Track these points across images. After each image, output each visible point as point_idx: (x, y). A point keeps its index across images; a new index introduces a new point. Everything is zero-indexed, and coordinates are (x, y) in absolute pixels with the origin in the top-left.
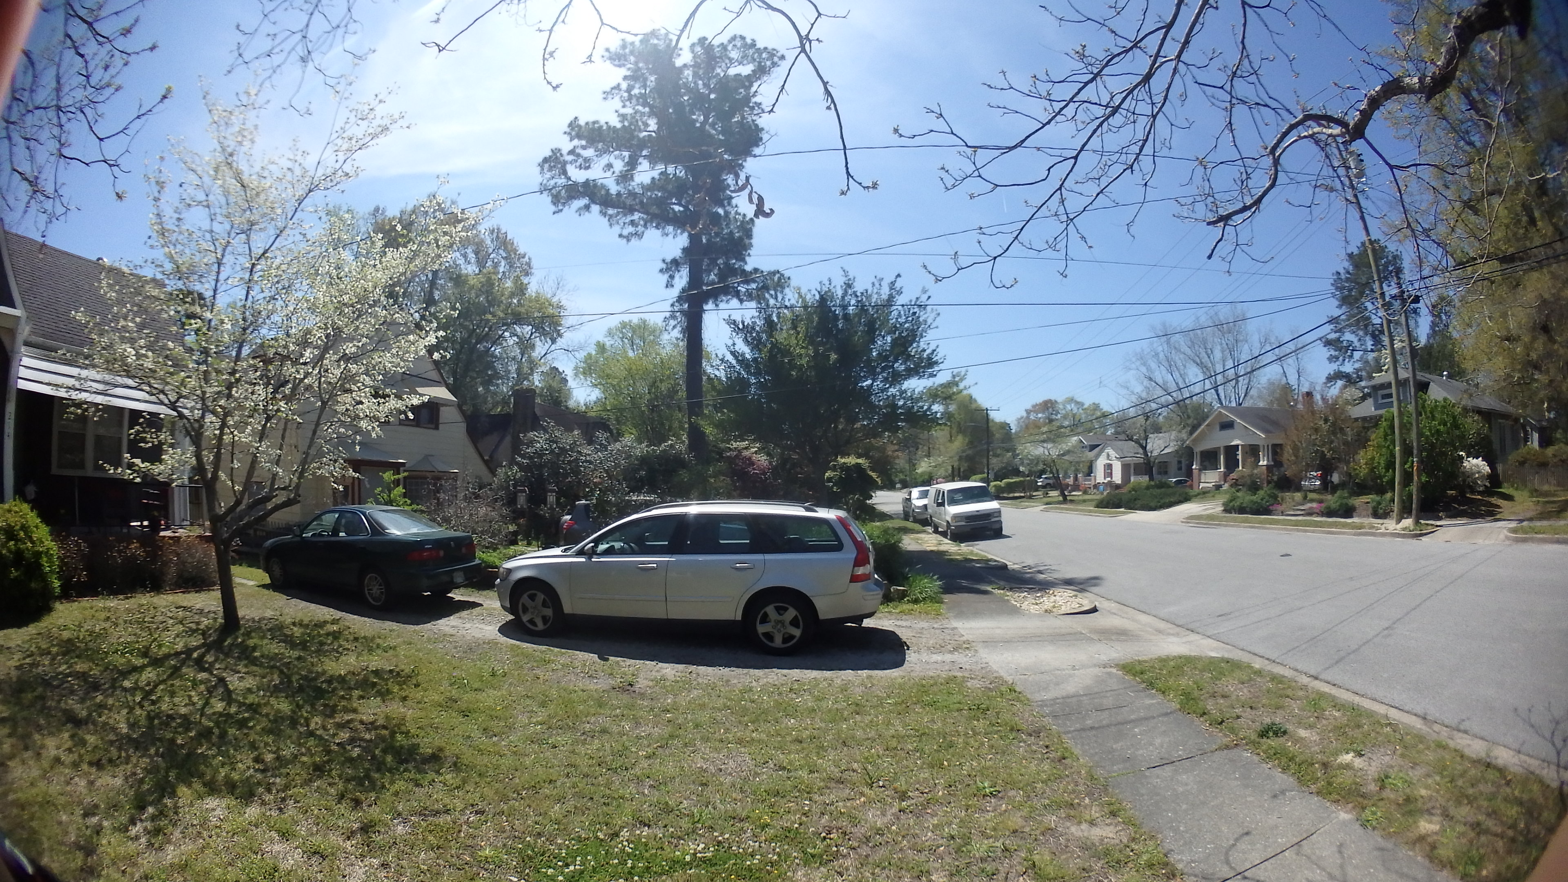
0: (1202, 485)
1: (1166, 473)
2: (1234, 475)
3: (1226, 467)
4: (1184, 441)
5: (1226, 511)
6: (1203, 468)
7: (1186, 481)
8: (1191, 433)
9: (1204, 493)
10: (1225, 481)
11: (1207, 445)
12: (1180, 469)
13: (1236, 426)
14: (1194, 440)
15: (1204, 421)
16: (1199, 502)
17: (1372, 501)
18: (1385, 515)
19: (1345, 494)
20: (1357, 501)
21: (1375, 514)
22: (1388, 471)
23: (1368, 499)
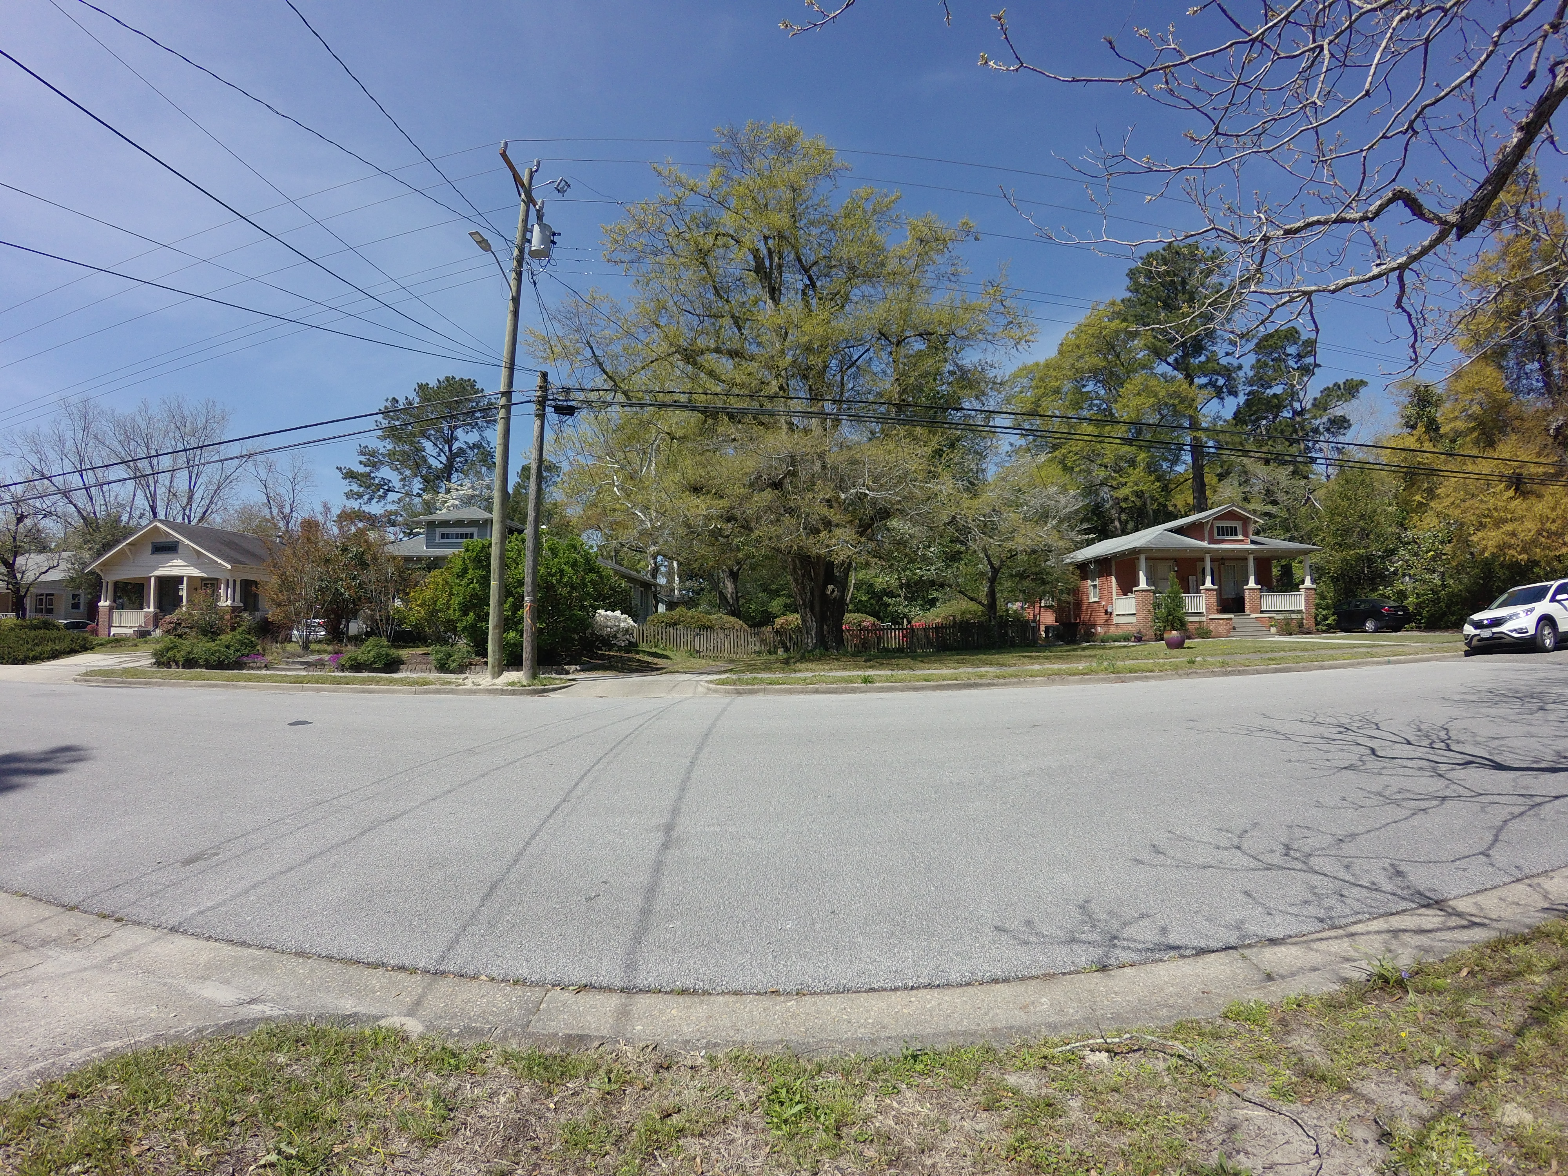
0: (114, 631)
1: (50, 611)
2: (172, 617)
3: (160, 605)
4: (85, 565)
5: (159, 664)
6: (118, 605)
7: (85, 625)
8: (99, 554)
9: (117, 641)
10: (156, 626)
11: (128, 573)
12: (76, 606)
13: (180, 548)
14: (103, 564)
15: (125, 538)
16: (111, 653)
17: (435, 652)
18: (462, 669)
19: (384, 641)
20: (404, 653)
21: (443, 668)
22: (465, 614)
23: (425, 650)
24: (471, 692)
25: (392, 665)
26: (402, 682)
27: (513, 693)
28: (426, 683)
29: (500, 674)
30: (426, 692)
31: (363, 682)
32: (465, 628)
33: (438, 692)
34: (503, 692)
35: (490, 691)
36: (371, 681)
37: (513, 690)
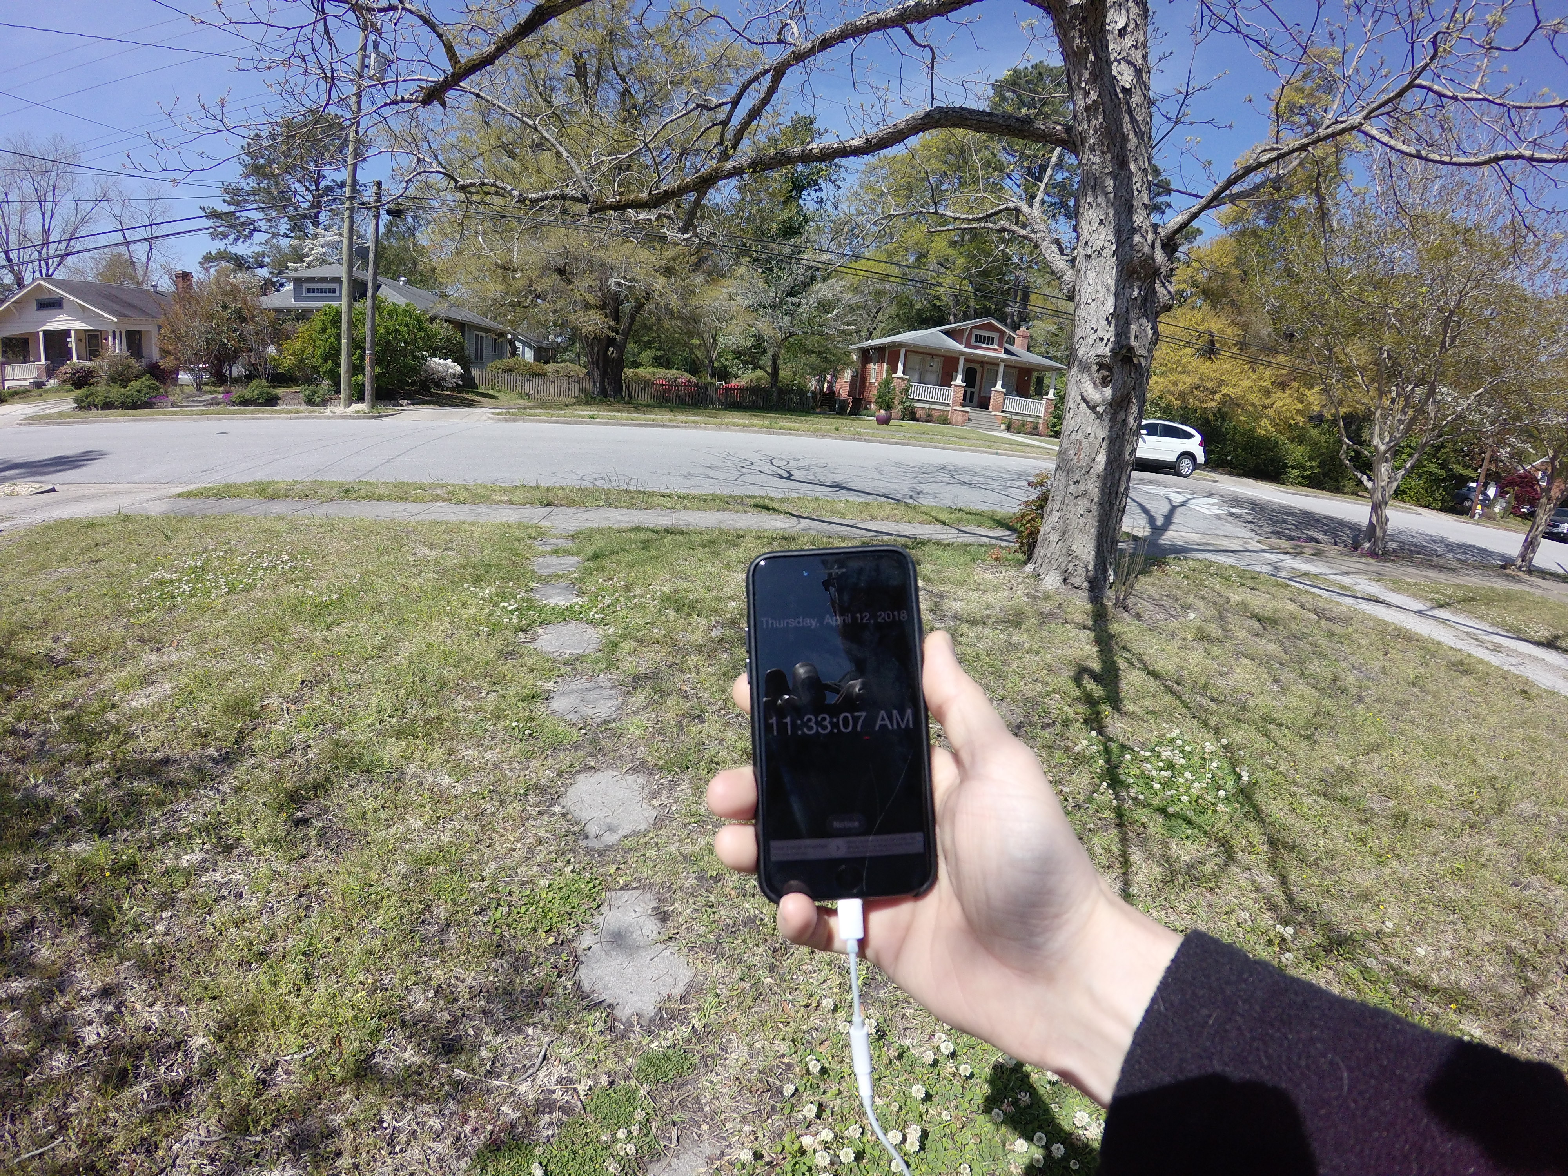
0: (7, 384)
3: (50, 357)
9: (19, 393)
10: (51, 377)
11: (13, 329)
13: (65, 304)
17: (304, 390)
18: (324, 403)
19: (265, 383)
20: (280, 392)
21: (310, 402)
22: (326, 361)
23: (297, 389)
24: (329, 417)
25: (272, 401)
26: (281, 412)
27: (358, 418)
28: (297, 412)
29: (350, 405)
30: (297, 418)
31: (252, 412)
32: (325, 372)
33: (306, 418)
34: (351, 417)
35: (342, 417)
36: (258, 412)
37: (357, 416)
